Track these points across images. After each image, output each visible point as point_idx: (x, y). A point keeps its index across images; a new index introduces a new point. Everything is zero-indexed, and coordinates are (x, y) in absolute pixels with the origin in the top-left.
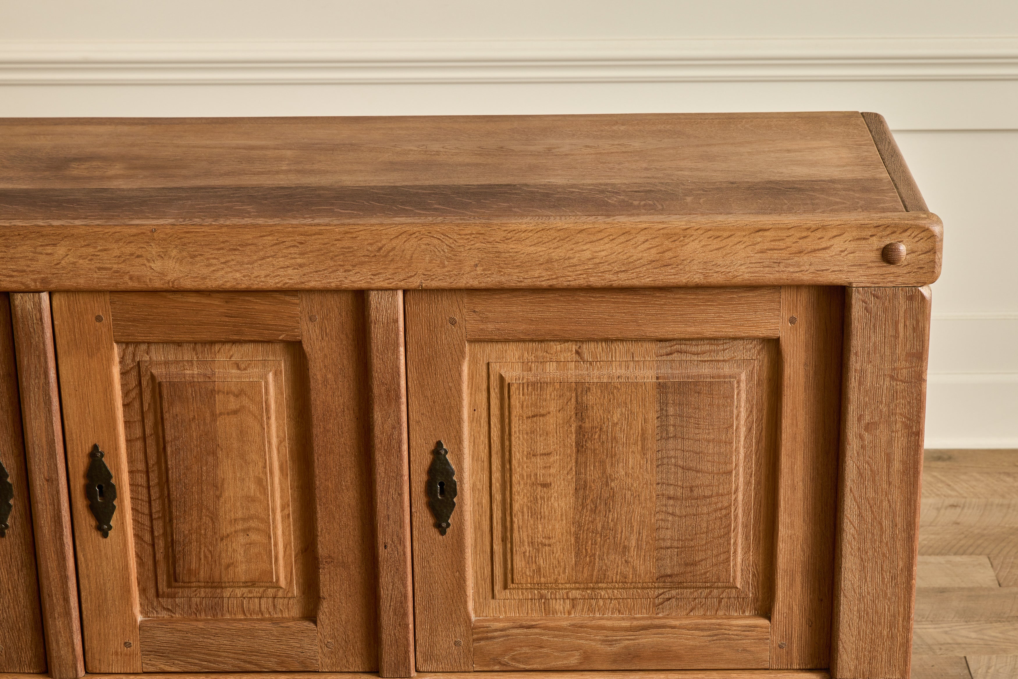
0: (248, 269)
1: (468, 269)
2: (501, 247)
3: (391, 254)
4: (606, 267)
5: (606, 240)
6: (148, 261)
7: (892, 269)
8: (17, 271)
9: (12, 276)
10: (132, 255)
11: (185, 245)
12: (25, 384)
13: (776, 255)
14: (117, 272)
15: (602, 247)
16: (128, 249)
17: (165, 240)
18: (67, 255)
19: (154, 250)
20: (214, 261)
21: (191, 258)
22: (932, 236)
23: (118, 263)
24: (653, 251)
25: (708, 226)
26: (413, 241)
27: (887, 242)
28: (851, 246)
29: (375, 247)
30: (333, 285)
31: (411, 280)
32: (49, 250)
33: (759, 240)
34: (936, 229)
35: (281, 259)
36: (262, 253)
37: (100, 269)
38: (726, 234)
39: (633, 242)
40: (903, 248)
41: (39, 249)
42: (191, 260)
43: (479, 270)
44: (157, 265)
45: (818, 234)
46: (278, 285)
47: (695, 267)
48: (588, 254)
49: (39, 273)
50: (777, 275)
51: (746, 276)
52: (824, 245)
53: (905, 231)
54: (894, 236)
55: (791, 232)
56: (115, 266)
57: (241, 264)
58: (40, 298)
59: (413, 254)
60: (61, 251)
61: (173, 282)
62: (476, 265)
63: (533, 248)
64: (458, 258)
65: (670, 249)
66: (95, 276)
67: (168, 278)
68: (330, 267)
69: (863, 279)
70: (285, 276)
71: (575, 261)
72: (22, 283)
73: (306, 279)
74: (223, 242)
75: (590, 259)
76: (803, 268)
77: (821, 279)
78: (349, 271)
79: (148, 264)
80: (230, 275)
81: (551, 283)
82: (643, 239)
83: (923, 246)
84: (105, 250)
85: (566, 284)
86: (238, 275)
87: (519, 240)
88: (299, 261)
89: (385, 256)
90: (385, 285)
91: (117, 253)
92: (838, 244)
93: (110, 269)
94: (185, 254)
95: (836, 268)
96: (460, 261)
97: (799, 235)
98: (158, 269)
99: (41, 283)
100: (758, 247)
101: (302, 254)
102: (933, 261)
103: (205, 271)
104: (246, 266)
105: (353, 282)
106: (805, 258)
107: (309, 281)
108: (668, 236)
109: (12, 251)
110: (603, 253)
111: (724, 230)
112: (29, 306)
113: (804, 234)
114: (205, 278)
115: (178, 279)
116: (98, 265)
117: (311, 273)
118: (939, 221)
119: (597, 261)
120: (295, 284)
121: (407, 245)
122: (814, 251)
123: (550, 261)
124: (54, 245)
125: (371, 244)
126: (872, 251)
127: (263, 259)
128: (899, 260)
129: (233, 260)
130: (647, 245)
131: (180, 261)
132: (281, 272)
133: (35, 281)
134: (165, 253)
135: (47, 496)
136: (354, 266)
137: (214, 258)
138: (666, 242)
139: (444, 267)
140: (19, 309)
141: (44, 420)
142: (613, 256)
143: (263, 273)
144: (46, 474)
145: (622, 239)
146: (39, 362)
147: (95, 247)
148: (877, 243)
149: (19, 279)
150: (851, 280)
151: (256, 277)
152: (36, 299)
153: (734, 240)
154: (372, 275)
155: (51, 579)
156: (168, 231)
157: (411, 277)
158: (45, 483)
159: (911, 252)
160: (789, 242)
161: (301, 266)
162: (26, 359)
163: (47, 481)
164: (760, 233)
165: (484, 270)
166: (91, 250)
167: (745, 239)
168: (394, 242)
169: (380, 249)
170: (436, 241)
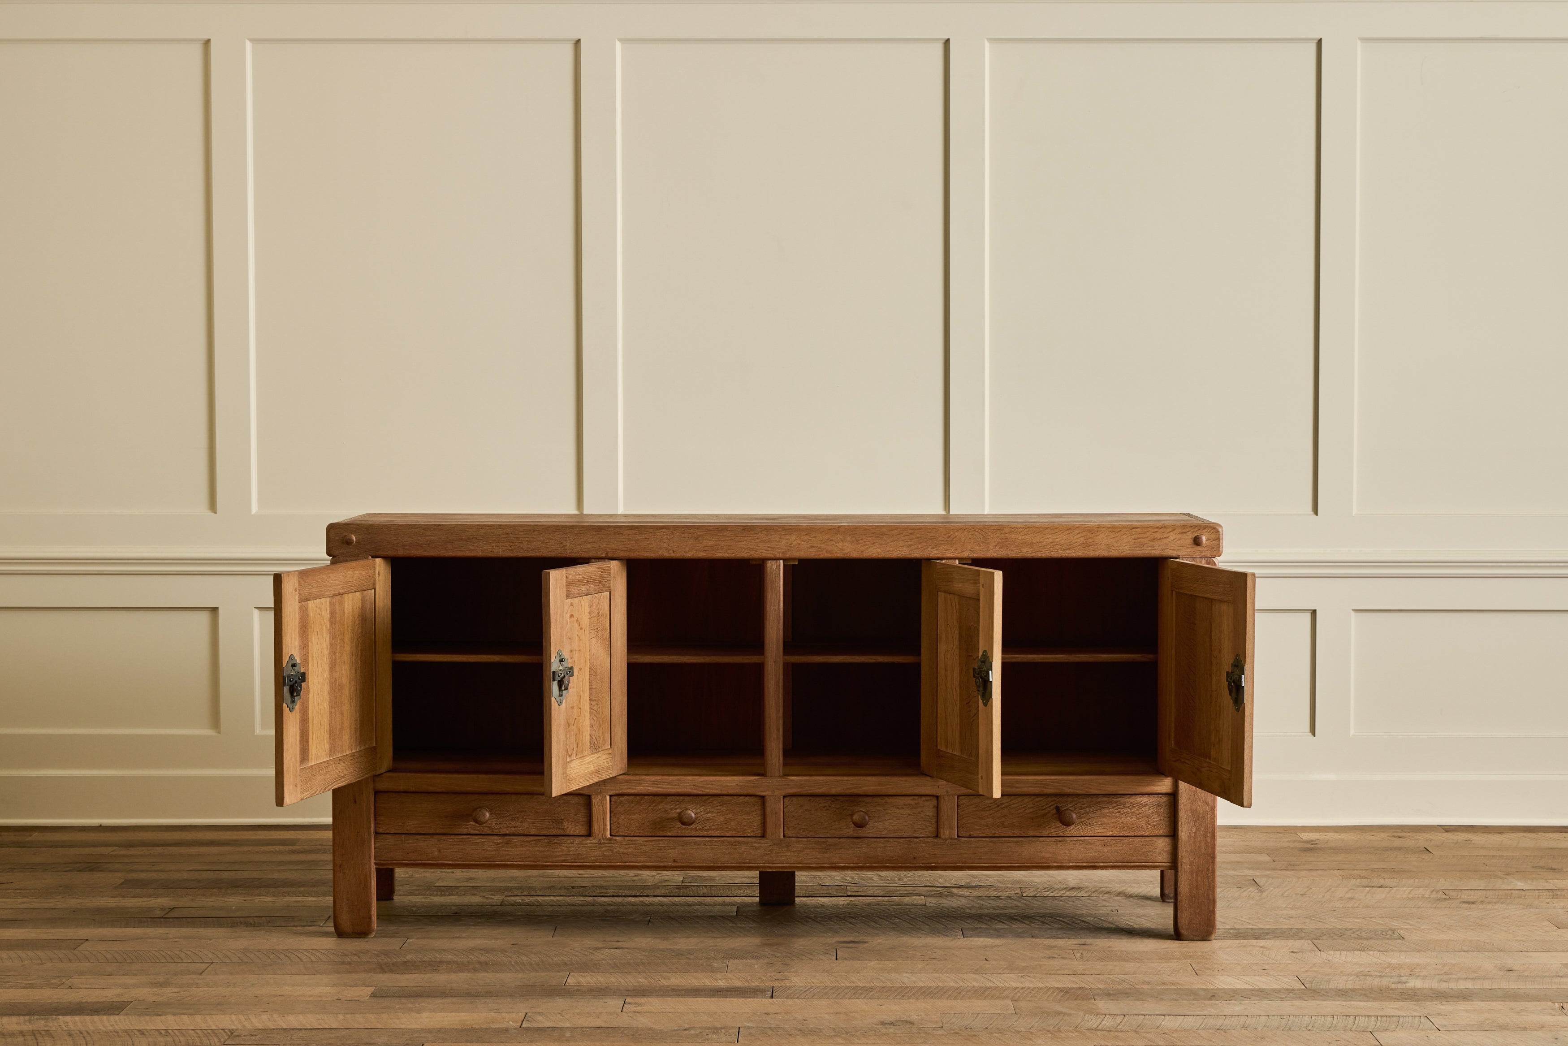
0: (884, 547)
1: (992, 548)
2: (1008, 536)
3: (955, 539)
4: (1059, 547)
5: (1059, 533)
6: (836, 543)
7: (1199, 548)
8: (771, 548)
9: (768, 550)
10: (828, 539)
11: (854, 534)
12: (768, 609)
13: (1142, 541)
14: (820, 548)
15: (1057, 537)
16: (827, 537)
17: (844, 532)
18: (796, 540)
19: (839, 537)
20: (867, 543)
21: (857, 541)
22: (1218, 532)
23: (821, 544)
24: (1082, 539)
25: (1109, 526)
26: (965, 533)
27: (1196, 534)
28: (1178, 536)
29: (947, 536)
30: (925, 555)
31: (963, 553)
32: (788, 537)
33: (1134, 533)
34: (1220, 530)
35: (901, 542)
36: (891, 539)
37: (811, 547)
38: (1118, 530)
39: (1072, 534)
40: (1204, 539)
41: (783, 537)
42: (856, 542)
43: (997, 548)
44: (840, 545)
45: (1162, 530)
46: (899, 556)
47: (1103, 547)
48: (1050, 540)
49: (781, 549)
50: (1143, 551)
51: (1128, 552)
52: (1165, 536)
53: (1205, 529)
54: (1199, 532)
55: (1149, 529)
56: (819, 545)
57: (881, 544)
58: (780, 563)
59: (965, 539)
60: (793, 537)
61: (847, 554)
62: (996, 546)
63: (1024, 537)
64: (987, 542)
65: (1090, 538)
66: (809, 550)
67: (845, 552)
68: (924, 546)
69: (1184, 554)
70: (902, 551)
71: (1044, 543)
72: (773, 554)
73: (912, 552)
74: (873, 533)
75: (1051, 543)
76: (1155, 548)
77: (1164, 554)
78: (933, 548)
79: (835, 544)
80: (875, 550)
81: (1032, 555)
82: (1078, 532)
83: (1213, 536)
84: (815, 537)
85: (1039, 555)
86: (879, 550)
87: (1017, 533)
88: (909, 543)
89: (952, 541)
90: (951, 555)
91: (820, 538)
92: (1172, 536)
93: (817, 547)
94: (854, 539)
95: (1172, 548)
96: (988, 543)
97: (1153, 531)
98: (841, 547)
99: (782, 554)
100: (1133, 537)
101: (911, 539)
102: (1219, 545)
103: (863, 548)
104: (884, 545)
105: (936, 554)
106: (1156, 543)
107: (914, 553)
108: (1089, 531)
109: (769, 537)
110: (1058, 540)
111: (1116, 528)
112: (774, 567)
113: (1156, 530)
114: (863, 552)
115: (850, 552)
116: (811, 545)
117: (915, 549)
118: (1220, 526)
119: (1055, 543)
120: (907, 555)
121: (962, 535)
122: (1161, 539)
123: (1032, 543)
124: (790, 534)
125: (945, 534)
126: (1189, 539)
127: (892, 542)
128: (1202, 544)
129: (877, 542)
130: (1079, 536)
131: (851, 542)
132: (901, 549)
133: (779, 553)
134: (844, 538)
135: (773, 671)
136: (936, 546)
137: (868, 541)
138: (1089, 534)
139: (980, 546)
140: (769, 569)
141: (776, 629)
142: (1063, 541)
143: (891, 549)
144: (774, 658)
145: (1067, 532)
146: (776, 597)
147: (810, 536)
148: (1191, 535)
149: (771, 552)
150: (1179, 554)
151: (888, 551)
152: (778, 563)
153: (1122, 533)
154: (945, 550)
155: (771, 718)
156: (847, 527)
157: (964, 551)
158: (773, 663)
159: (1208, 540)
160: (1148, 534)
161: (910, 545)
162: (770, 595)
163: (775, 662)
164: (1134, 530)
165: (1000, 548)
166: (808, 537)
167: (1127, 533)
168: (956, 534)
169: (949, 537)
170: (976, 533)
